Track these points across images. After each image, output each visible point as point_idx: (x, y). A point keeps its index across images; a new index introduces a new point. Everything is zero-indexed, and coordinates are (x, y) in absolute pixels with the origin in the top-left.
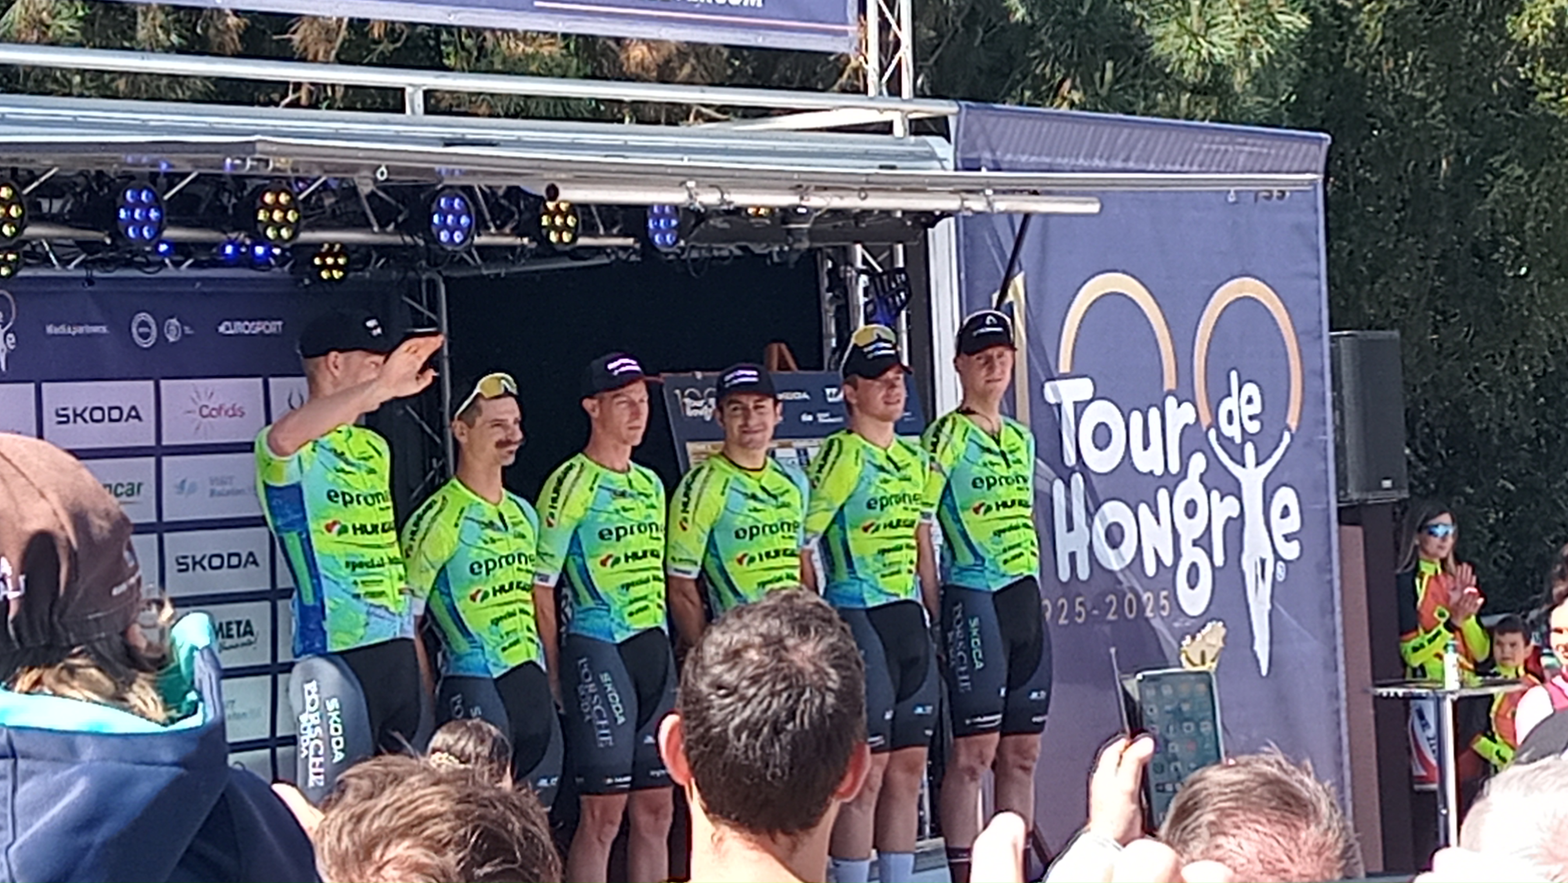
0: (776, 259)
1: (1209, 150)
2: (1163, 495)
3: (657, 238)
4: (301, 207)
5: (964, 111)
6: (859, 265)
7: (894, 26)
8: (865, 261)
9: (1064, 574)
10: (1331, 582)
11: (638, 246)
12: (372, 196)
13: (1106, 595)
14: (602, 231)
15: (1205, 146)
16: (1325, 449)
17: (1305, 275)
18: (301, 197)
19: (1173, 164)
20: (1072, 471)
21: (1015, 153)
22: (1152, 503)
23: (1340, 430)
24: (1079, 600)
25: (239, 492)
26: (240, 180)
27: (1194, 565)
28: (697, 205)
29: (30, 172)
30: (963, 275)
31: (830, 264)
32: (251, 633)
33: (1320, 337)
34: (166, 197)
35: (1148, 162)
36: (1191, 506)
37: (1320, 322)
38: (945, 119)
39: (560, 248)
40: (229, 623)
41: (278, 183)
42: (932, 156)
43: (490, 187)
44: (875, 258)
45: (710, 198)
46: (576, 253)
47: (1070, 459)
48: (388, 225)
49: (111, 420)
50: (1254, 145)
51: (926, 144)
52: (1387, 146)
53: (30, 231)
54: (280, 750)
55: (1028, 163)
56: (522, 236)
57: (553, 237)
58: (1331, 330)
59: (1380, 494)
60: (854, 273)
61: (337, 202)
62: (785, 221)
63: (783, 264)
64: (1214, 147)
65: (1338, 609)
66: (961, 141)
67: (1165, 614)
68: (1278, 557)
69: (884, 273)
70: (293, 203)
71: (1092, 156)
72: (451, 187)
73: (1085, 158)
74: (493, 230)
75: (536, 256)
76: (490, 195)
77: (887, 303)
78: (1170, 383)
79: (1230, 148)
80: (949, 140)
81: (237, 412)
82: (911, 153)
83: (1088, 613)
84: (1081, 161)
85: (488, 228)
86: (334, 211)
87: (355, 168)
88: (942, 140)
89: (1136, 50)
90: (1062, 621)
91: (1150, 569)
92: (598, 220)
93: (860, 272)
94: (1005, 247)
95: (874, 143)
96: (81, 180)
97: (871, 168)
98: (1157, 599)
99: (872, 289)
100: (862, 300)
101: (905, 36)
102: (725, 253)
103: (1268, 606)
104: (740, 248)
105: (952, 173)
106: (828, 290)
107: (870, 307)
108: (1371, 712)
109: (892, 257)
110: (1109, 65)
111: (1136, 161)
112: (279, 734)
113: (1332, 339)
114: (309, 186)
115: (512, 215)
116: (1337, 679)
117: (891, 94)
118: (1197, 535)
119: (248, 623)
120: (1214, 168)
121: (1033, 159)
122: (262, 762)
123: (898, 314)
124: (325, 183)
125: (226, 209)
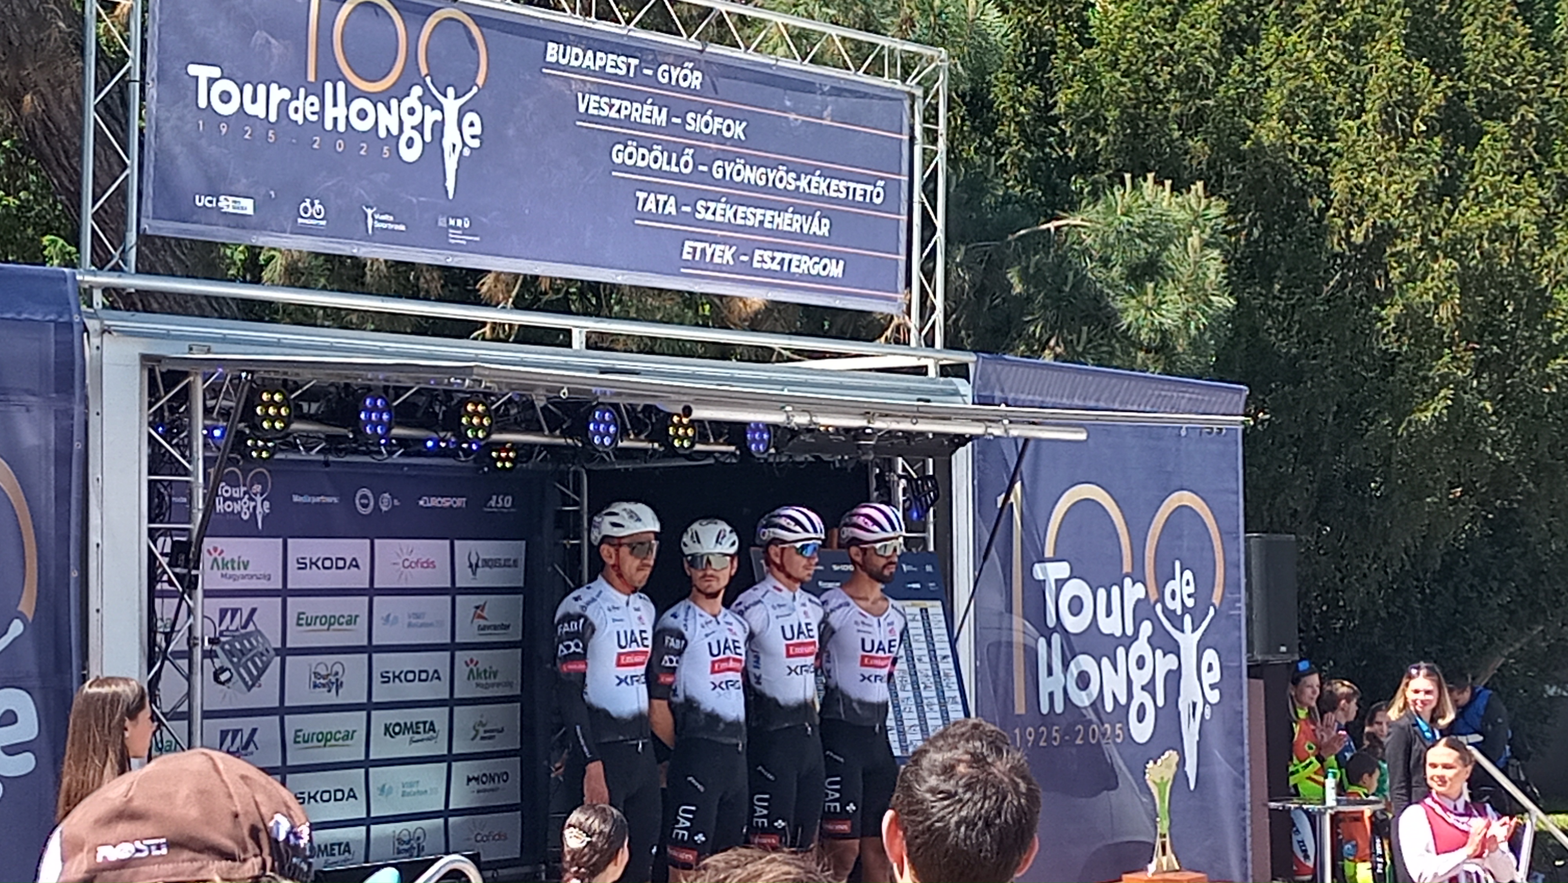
0: (837, 465)
1: (1160, 395)
2: (1121, 651)
3: (753, 446)
4: (493, 414)
5: (981, 360)
6: (900, 472)
7: (931, 295)
8: (904, 469)
9: (1045, 709)
10: (1242, 721)
11: (738, 452)
12: (544, 409)
13: (1075, 726)
14: (712, 440)
15: (1156, 393)
16: (1240, 621)
17: (1227, 491)
18: (494, 407)
19: (1132, 405)
20: (1054, 630)
21: (1016, 392)
22: (1112, 657)
23: (1249, 607)
24: (1056, 728)
25: (431, 625)
26: (449, 394)
27: (1142, 705)
28: (793, 424)
29: (295, 382)
30: (976, 482)
31: (878, 471)
32: (434, 731)
33: (1238, 537)
34: (395, 404)
35: (1114, 402)
36: (1141, 661)
37: (1238, 526)
38: (966, 366)
39: (681, 452)
40: (417, 723)
41: (476, 396)
42: (956, 393)
43: (631, 405)
44: (912, 467)
45: (801, 420)
46: (692, 455)
47: (1051, 622)
48: (555, 430)
49: (337, 568)
50: (1193, 393)
51: (951, 383)
52: (1290, 398)
53: (295, 426)
54: (451, 820)
55: (1024, 401)
56: (652, 441)
57: (677, 443)
58: (1246, 532)
59: (1279, 656)
60: (896, 478)
61: (519, 413)
62: (856, 438)
63: (843, 469)
64: (1163, 393)
65: (1246, 741)
66: (978, 382)
67: (1119, 740)
68: (1206, 701)
69: (918, 479)
70: (487, 413)
71: (1073, 397)
72: (602, 404)
73: (1068, 398)
74: (632, 437)
75: (664, 456)
76: (631, 410)
77: (920, 501)
78: (1127, 568)
79: (1175, 394)
80: (969, 382)
81: (430, 564)
82: (942, 390)
83: (1062, 738)
84: (1065, 401)
85: (629, 435)
86: (516, 419)
87: (533, 388)
88: (964, 381)
89: (1105, 320)
90: (1042, 744)
91: (1109, 706)
92: (709, 432)
93: (900, 477)
94: (1010, 463)
95: (914, 381)
96: (332, 389)
97: (911, 401)
98: (1113, 730)
99: (910, 490)
100: (901, 499)
101: (939, 302)
102: (802, 459)
103: (1197, 738)
104: (814, 457)
105: (970, 406)
106: (876, 490)
107: (907, 504)
108: (1268, 821)
109: (924, 467)
110: (1085, 329)
111: (1105, 401)
112: (451, 807)
113: (1247, 540)
114: (499, 400)
115: (646, 425)
116: (1244, 794)
117: (927, 345)
118: (1144, 682)
119: (432, 724)
120: (1162, 409)
121: (1030, 397)
122: (439, 828)
123: (928, 510)
124: (510, 398)
125: (438, 415)
